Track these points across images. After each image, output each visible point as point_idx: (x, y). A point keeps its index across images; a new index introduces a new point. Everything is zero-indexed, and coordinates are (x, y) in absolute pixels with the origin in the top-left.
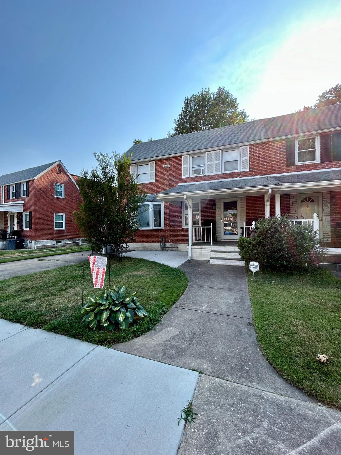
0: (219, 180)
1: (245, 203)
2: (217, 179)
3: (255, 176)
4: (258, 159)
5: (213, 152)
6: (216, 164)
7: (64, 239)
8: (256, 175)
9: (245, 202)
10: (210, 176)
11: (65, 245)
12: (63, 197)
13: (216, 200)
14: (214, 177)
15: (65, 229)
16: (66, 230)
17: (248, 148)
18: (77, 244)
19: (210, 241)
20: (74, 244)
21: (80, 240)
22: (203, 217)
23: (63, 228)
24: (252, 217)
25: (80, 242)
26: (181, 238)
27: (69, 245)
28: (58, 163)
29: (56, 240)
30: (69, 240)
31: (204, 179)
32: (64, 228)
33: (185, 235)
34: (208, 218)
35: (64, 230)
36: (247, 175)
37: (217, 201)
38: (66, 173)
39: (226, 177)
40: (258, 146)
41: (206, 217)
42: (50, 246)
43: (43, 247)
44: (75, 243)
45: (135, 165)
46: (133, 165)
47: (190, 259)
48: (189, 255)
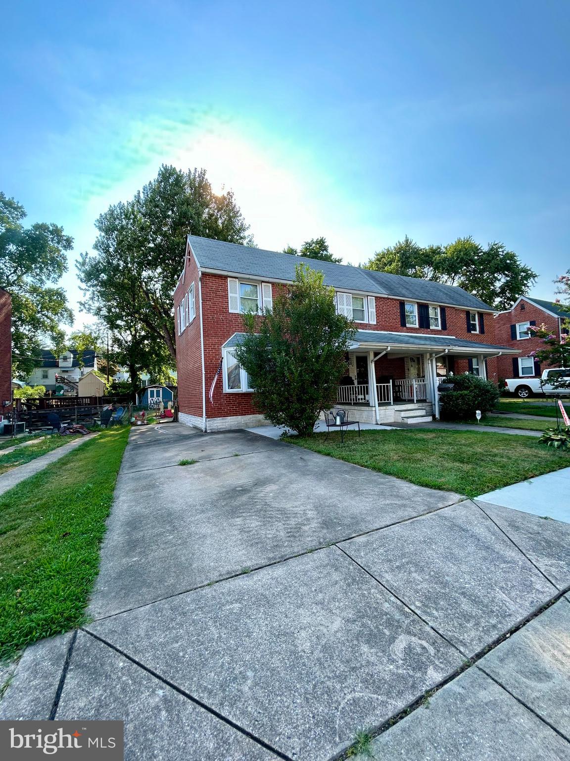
4: (381, 314)
5: (345, 294)
6: (347, 309)
8: (381, 330)
17: (374, 300)
19: (391, 400)
36: (374, 329)
40: (381, 300)
45: (237, 280)
46: (234, 279)
47: (379, 423)
48: (378, 418)
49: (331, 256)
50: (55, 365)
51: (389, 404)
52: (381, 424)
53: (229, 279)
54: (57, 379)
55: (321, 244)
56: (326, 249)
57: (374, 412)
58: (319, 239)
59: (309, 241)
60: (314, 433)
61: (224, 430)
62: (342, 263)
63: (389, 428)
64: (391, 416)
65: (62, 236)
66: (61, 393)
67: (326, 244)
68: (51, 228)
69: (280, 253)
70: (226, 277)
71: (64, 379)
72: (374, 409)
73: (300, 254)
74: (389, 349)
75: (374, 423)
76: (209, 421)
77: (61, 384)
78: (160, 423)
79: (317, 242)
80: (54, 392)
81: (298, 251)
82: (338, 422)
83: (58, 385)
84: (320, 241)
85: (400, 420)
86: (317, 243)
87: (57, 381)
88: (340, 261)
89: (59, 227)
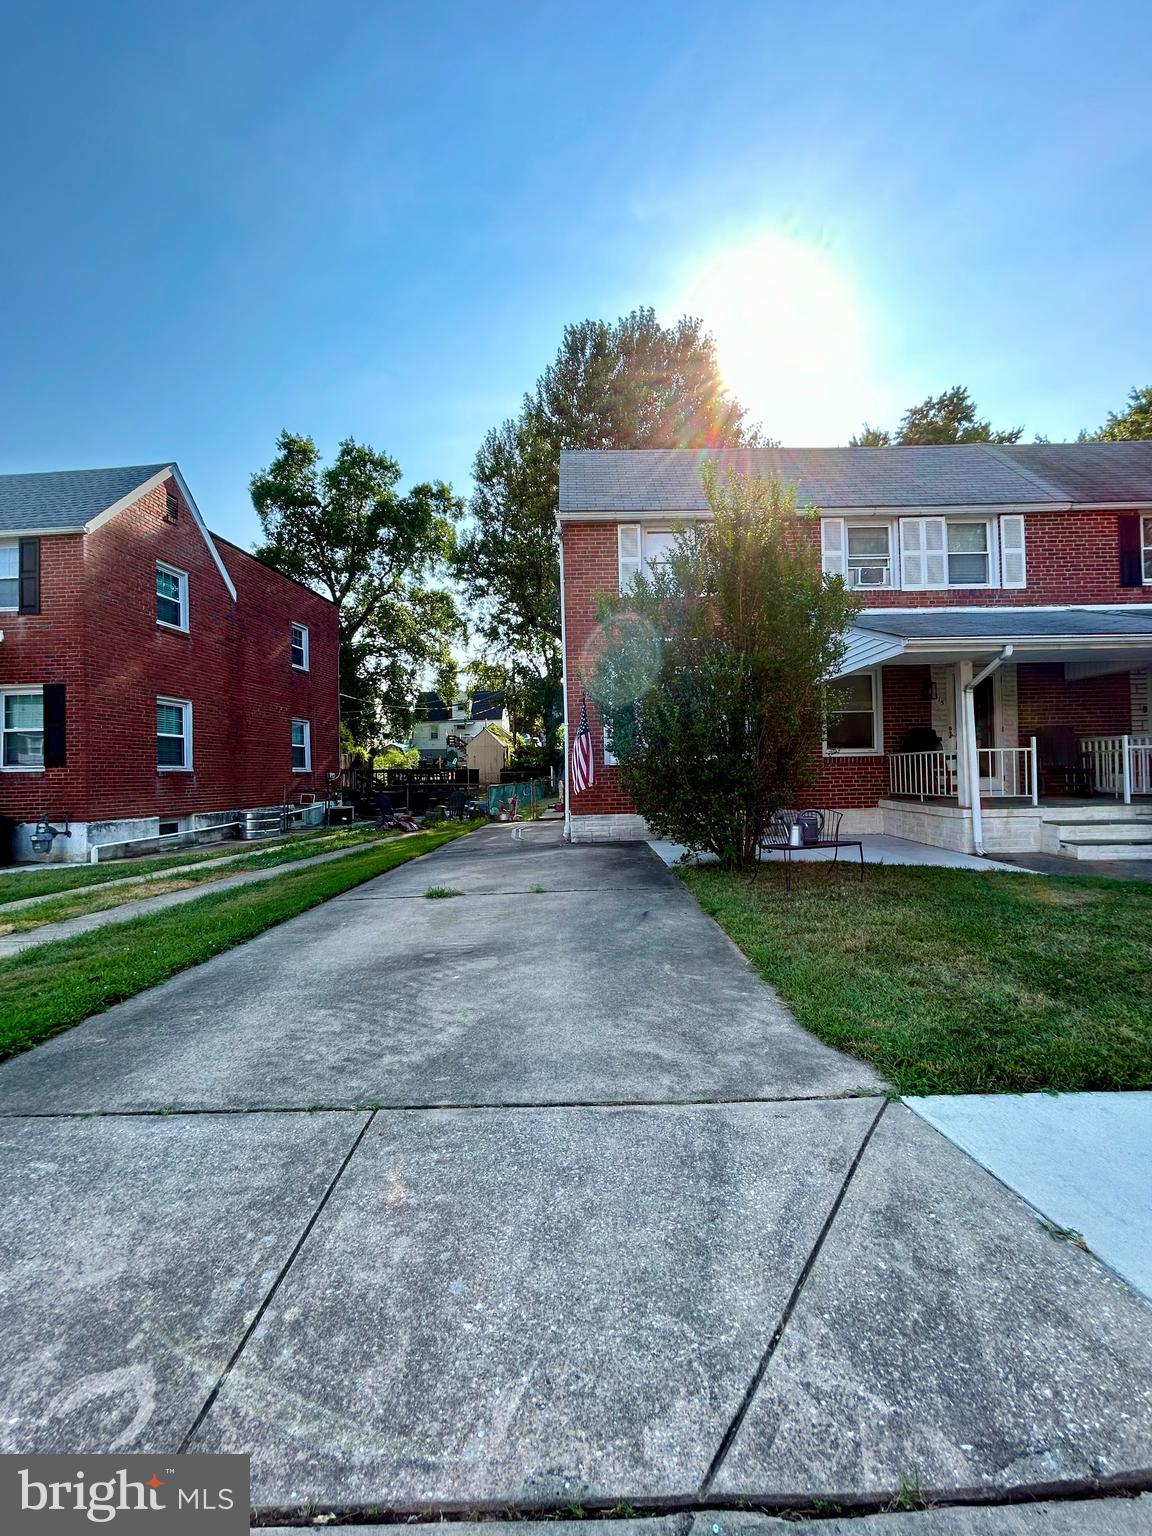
0: (941, 610)
1: (1015, 684)
2: (933, 604)
3: (1042, 605)
4: (1048, 558)
5: (923, 521)
6: (930, 558)
7: (188, 815)
8: (1045, 602)
9: (1016, 679)
10: (911, 593)
11: (194, 837)
12: (184, 627)
13: (932, 670)
14: (922, 598)
15: (192, 770)
16: (195, 771)
17: (1022, 523)
18: (237, 833)
19: (1030, 792)
20: (223, 835)
21: (249, 816)
22: (892, 721)
23: (181, 763)
24: (1033, 723)
25: (249, 825)
26: (821, 791)
27: (206, 839)
28: (166, 474)
29: (162, 817)
30: (206, 817)
31: (893, 603)
32: (188, 766)
33: (831, 782)
34: (909, 725)
35: (187, 775)
36: (1019, 601)
37: (936, 674)
38: (196, 524)
39: (959, 602)
40: (1048, 520)
41: (903, 721)
42: (144, 846)
43: (120, 854)
44: (225, 831)
45: (638, 527)
46: (632, 526)
47: (981, 851)
48: (978, 839)
49: (985, 428)
50: (446, 716)
51: (1026, 803)
52: (985, 856)
53: (620, 528)
54: (448, 739)
55: (956, 406)
56: (967, 414)
57: (967, 821)
58: (950, 392)
59: (920, 405)
60: (759, 862)
61: (605, 840)
62: (1019, 442)
63: (1010, 868)
64: (1028, 836)
65: (448, 499)
66: (454, 763)
67: (968, 402)
68: (435, 489)
69: (845, 449)
70: (614, 523)
71: (459, 740)
72: (966, 813)
73: (894, 443)
74: (1009, 651)
75: (967, 850)
76: (574, 820)
77: (454, 749)
78: (540, 820)
79: (941, 401)
80: (445, 761)
81: (892, 435)
82: (795, 840)
83: (450, 749)
84: (951, 399)
85: (1055, 849)
86: (942, 404)
87: (448, 742)
88: (1016, 435)
89: (446, 484)
